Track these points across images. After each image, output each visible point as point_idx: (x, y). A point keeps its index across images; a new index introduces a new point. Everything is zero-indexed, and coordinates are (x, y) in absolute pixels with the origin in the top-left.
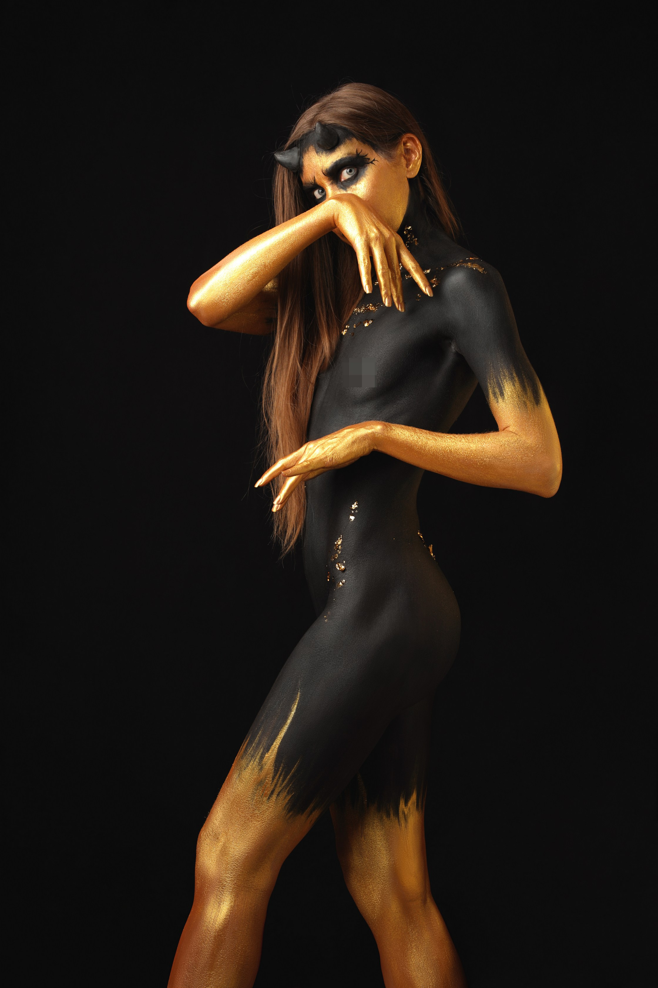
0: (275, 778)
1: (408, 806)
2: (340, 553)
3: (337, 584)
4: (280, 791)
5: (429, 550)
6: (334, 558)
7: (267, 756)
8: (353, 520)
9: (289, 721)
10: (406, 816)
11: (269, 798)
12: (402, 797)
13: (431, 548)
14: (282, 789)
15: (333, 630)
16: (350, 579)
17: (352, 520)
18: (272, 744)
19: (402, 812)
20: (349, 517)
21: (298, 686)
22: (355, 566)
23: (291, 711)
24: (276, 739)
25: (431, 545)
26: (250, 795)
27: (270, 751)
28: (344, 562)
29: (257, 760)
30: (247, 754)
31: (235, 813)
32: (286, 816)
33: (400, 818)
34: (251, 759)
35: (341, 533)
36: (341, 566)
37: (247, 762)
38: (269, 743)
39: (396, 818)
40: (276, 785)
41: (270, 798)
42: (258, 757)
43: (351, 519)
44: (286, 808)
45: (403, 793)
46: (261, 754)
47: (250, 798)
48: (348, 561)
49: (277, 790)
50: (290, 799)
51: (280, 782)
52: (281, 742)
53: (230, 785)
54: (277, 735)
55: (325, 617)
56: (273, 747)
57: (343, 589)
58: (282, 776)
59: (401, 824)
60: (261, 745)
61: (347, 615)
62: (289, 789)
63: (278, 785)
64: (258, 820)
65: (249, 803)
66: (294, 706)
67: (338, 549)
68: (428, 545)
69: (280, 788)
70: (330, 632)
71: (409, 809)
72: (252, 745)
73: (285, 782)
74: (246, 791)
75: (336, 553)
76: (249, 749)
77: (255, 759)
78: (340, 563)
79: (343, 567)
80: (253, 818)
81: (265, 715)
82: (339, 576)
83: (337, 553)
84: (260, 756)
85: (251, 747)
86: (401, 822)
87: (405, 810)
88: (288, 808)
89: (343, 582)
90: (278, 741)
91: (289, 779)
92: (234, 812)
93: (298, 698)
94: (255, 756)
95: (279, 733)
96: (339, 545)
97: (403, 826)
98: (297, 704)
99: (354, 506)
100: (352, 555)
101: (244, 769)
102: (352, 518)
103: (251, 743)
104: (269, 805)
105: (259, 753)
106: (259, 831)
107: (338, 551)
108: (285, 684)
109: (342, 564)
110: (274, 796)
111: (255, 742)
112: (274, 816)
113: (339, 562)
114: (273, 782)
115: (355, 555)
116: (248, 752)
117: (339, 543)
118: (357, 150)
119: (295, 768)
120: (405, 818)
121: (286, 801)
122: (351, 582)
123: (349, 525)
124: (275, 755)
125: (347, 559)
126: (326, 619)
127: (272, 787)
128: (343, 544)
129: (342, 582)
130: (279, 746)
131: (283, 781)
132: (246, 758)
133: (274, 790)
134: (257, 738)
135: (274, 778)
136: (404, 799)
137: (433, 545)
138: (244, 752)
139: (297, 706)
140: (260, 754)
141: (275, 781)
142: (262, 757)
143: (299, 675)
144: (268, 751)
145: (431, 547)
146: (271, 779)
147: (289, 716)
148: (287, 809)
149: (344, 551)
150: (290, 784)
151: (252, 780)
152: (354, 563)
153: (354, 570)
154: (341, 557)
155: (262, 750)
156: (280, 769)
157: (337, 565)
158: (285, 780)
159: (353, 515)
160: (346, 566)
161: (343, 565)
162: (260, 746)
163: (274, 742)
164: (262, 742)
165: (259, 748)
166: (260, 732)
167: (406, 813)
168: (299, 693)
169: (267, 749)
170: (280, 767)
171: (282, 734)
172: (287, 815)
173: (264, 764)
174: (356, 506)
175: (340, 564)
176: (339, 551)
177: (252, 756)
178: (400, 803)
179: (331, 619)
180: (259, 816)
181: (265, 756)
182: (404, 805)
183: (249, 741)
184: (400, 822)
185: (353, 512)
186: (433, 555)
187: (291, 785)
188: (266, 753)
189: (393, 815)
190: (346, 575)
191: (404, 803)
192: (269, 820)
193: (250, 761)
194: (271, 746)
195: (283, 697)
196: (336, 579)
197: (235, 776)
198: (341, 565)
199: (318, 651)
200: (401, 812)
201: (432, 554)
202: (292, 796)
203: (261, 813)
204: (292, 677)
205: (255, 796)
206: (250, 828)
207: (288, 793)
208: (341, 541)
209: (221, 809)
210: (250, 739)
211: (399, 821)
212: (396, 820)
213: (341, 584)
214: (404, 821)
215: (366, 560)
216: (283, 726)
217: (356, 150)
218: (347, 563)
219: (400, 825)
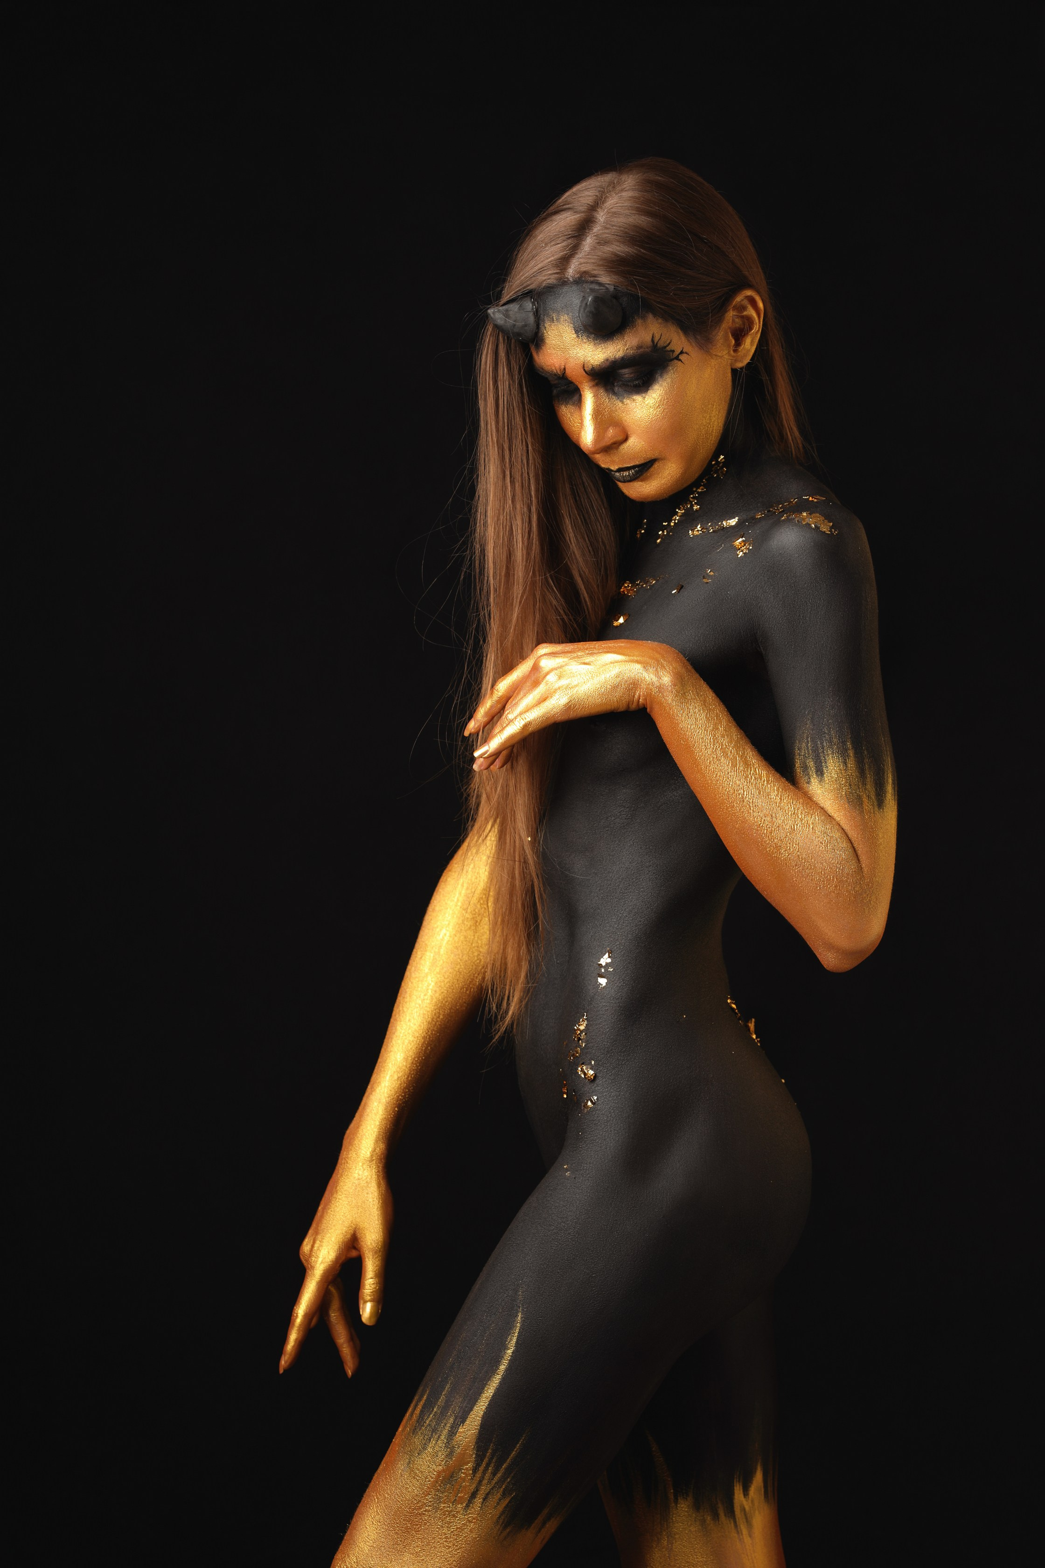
0: (478, 1470)
1: (750, 1497)
2: (583, 1045)
3: (583, 1104)
4: (489, 1492)
5: (749, 1029)
6: (573, 1055)
7: (461, 1430)
8: (604, 984)
9: (502, 1368)
10: (748, 1515)
11: (467, 1506)
12: (736, 1481)
13: (753, 1024)
14: (492, 1489)
15: (581, 1191)
16: (606, 1095)
17: (602, 985)
18: (471, 1409)
19: (741, 1507)
20: (597, 979)
21: (519, 1301)
22: (614, 1069)
23: (506, 1348)
24: (478, 1400)
25: (752, 1020)
26: (431, 1502)
27: (467, 1422)
28: (593, 1062)
29: (443, 1437)
30: (423, 1426)
31: (403, 1532)
32: (500, 1535)
33: (737, 1520)
34: (432, 1435)
35: (584, 1009)
36: (588, 1071)
37: (424, 1442)
38: (466, 1407)
39: (730, 1521)
40: (480, 1482)
41: (469, 1506)
42: (445, 1432)
43: (600, 984)
44: (501, 1521)
45: (738, 1473)
46: (451, 1428)
47: (431, 1506)
48: (600, 1061)
49: (484, 1489)
50: (507, 1505)
51: (487, 1476)
52: (488, 1405)
53: (391, 1480)
54: (481, 1393)
55: (565, 1167)
56: (472, 1415)
57: (594, 1113)
58: (492, 1465)
59: (741, 1530)
60: (449, 1410)
61: (606, 1161)
62: (506, 1487)
63: (485, 1482)
64: (447, 1546)
65: (430, 1515)
66: (511, 1340)
67: (579, 1039)
68: (747, 1020)
69: (489, 1487)
70: (575, 1195)
71: (752, 1501)
72: (433, 1410)
73: (499, 1475)
74: (423, 1494)
75: (576, 1047)
76: (428, 1417)
77: (439, 1437)
78: (586, 1065)
79: (591, 1072)
80: (438, 1542)
81: (455, 1355)
82: (585, 1089)
83: (580, 1046)
84: (449, 1430)
85: (431, 1414)
86: (740, 1527)
87: (745, 1503)
88: (504, 1519)
89: (594, 1100)
90: (482, 1404)
91: (506, 1469)
92: (401, 1530)
93: (518, 1325)
94: (438, 1431)
95: (483, 1389)
96: (582, 1032)
97: (744, 1533)
98: (516, 1334)
99: (605, 960)
100: (606, 1050)
101: (418, 1454)
102: (603, 981)
103: (429, 1406)
104: (469, 1518)
105: (446, 1425)
106: (449, 1564)
107: (580, 1042)
108: (493, 1296)
109: (589, 1067)
110: (478, 1501)
111: (439, 1403)
112: (477, 1537)
113: (582, 1064)
114: (474, 1476)
115: (611, 1050)
116: (425, 1422)
117: (582, 1028)
118: (653, 337)
119: (517, 1450)
120: (746, 1518)
121: (501, 1508)
122: (608, 1101)
123: (598, 993)
124: (476, 1429)
125: (598, 1057)
126: (567, 1170)
127: (474, 1486)
128: (589, 1029)
129: (592, 1101)
130: (485, 1413)
131: (494, 1474)
132: (421, 1433)
133: (477, 1490)
134: (443, 1397)
135: (476, 1469)
136: (741, 1484)
137: (755, 1019)
138: (417, 1421)
139: (517, 1339)
140: (448, 1428)
141: (478, 1475)
142: (452, 1433)
143: (520, 1280)
144: (463, 1420)
145: (751, 1023)
146: (471, 1472)
147: (503, 1357)
148: (503, 1523)
149: (592, 1043)
150: (508, 1478)
151: (434, 1475)
152: (611, 1064)
153: (612, 1077)
154: (587, 1053)
155: (451, 1420)
156: (488, 1454)
157: (579, 1069)
158: (498, 1471)
159: (602, 976)
160: (597, 1069)
161: (592, 1069)
162: (448, 1412)
163: (474, 1406)
164: (452, 1405)
165: (446, 1416)
166: (448, 1386)
167: (747, 1508)
168: (520, 1315)
169: (462, 1418)
170: (488, 1450)
171: (489, 1391)
172: (502, 1532)
173: (456, 1445)
174: (609, 960)
175: (584, 1067)
176: (582, 1043)
177: (434, 1430)
178: (734, 1493)
179: (577, 1171)
180: (450, 1538)
181: (457, 1431)
182: (742, 1496)
183: (426, 1401)
184: (738, 1527)
185: (603, 971)
186: (757, 1038)
187: (509, 1480)
188: (460, 1425)
189: (725, 1515)
190: (598, 1086)
191: (741, 1491)
192: (468, 1544)
193: (430, 1440)
194: (470, 1413)
195: (489, 1321)
196: (579, 1095)
197: (401, 1466)
198: (587, 1069)
199: (555, 1231)
200: (739, 1507)
201: (754, 1037)
202: (512, 1498)
203: (452, 1532)
204: (506, 1285)
205: (440, 1502)
206: (432, 1559)
207: (504, 1495)
208: (585, 1025)
209: (373, 1523)
210: (427, 1398)
211: (736, 1526)
212: (730, 1523)
213: (589, 1103)
214: (745, 1523)
215: (635, 1059)
216: (491, 1377)
217: (651, 336)
218: (598, 1064)
219: (738, 1533)
